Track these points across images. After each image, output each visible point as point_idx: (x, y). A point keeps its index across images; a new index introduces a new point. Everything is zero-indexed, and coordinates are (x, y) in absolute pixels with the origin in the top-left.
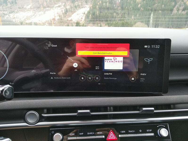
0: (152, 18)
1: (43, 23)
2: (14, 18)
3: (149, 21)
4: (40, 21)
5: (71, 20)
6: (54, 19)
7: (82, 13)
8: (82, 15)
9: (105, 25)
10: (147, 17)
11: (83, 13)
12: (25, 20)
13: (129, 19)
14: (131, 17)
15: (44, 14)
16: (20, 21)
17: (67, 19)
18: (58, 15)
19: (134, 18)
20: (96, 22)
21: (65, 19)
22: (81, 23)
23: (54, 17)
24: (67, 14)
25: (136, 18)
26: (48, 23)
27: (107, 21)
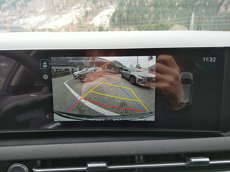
0: (193, 19)
1: (59, 29)
2: (25, 24)
3: (189, 23)
4: (55, 26)
5: (93, 24)
6: (72, 24)
7: (106, 16)
8: (107, 18)
9: (134, 29)
10: (186, 17)
11: (108, 15)
12: (37, 26)
13: (164, 22)
14: (167, 19)
15: (60, 18)
16: (31, 28)
17: (88, 24)
18: (77, 18)
19: (170, 20)
20: (123, 26)
21: (85, 24)
22: (105, 28)
23: (71, 21)
24: (88, 17)
25: (172, 19)
26: (65, 29)
27: (136, 24)
